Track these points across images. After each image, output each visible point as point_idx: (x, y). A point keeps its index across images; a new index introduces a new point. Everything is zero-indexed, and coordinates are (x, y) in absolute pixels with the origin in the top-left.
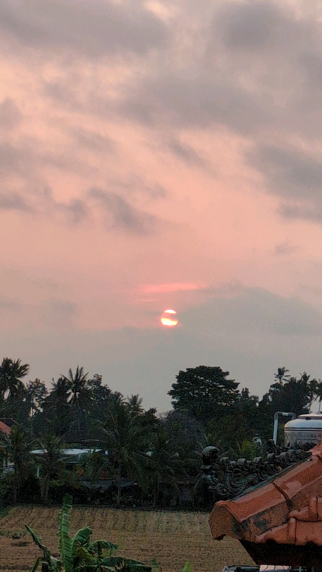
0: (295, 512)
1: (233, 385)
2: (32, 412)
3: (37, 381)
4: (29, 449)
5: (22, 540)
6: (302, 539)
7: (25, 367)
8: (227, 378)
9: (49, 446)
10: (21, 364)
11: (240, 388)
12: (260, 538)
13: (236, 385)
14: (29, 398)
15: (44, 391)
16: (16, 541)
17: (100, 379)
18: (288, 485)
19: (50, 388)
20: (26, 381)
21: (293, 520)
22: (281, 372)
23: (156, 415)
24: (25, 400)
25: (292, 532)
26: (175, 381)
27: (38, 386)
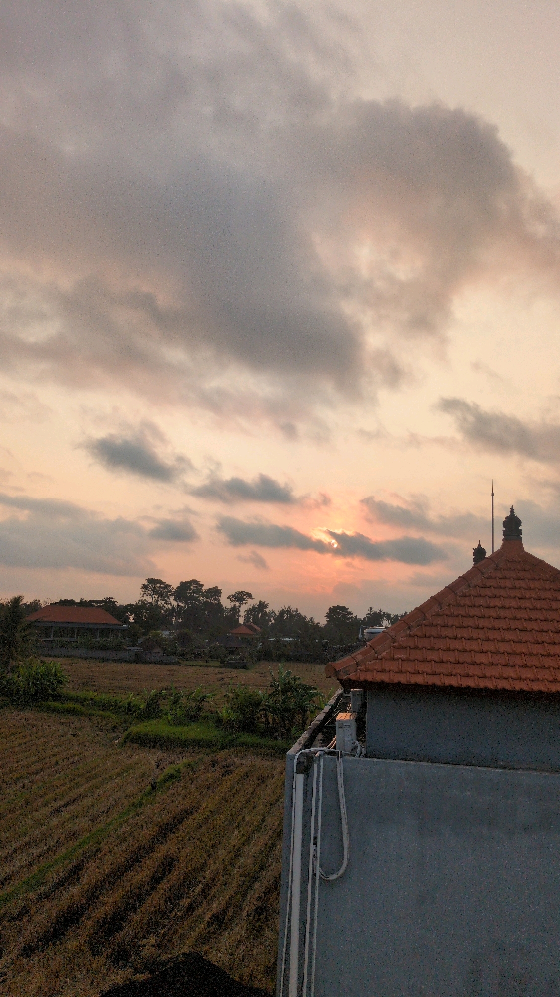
0: (360, 668)
1: (351, 613)
2: (270, 623)
3: (272, 610)
4: (268, 638)
5: (265, 675)
6: (362, 679)
7: (267, 604)
8: (349, 610)
9: (276, 637)
10: (266, 603)
11: (354, 615)
12: (345, 678)
13: (352, 614)
14: (269, 617)
15: (275, 614)
16: (263, 675)
17: (297, 610)
18: (357, 656)
19: (277, 613)
20: (268, 610)
21: (359, 671)
22: (371, 608)
23: (320, 625)
24: (267, 618)
25: (358, 676)
26: (328, 612)
27: (273, 612)
